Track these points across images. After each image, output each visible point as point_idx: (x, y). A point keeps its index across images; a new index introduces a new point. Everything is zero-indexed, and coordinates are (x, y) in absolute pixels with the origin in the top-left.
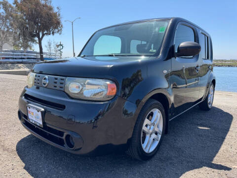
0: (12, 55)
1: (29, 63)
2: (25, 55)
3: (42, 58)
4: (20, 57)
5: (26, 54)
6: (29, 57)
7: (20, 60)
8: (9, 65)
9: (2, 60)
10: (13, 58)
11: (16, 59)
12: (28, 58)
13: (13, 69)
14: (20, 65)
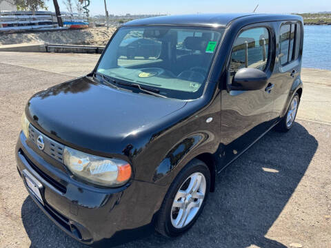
0: (16, 19)
1: (43, 31)
2: (34, 19)
3: (60, 23)
4: (28, 22)
5: (35, 16)
6: (42, 21)
7: (29, 27)
8: (15, 36)
9: (3, 29)
10: (19, 25)
11: (22, 25)
12: (40, 24)
13: (21, 42)
14: (30, 36)
